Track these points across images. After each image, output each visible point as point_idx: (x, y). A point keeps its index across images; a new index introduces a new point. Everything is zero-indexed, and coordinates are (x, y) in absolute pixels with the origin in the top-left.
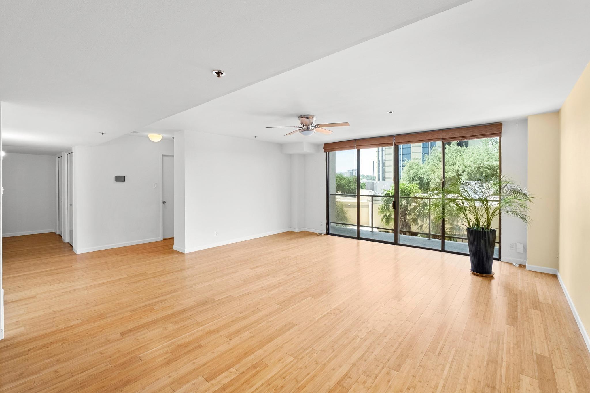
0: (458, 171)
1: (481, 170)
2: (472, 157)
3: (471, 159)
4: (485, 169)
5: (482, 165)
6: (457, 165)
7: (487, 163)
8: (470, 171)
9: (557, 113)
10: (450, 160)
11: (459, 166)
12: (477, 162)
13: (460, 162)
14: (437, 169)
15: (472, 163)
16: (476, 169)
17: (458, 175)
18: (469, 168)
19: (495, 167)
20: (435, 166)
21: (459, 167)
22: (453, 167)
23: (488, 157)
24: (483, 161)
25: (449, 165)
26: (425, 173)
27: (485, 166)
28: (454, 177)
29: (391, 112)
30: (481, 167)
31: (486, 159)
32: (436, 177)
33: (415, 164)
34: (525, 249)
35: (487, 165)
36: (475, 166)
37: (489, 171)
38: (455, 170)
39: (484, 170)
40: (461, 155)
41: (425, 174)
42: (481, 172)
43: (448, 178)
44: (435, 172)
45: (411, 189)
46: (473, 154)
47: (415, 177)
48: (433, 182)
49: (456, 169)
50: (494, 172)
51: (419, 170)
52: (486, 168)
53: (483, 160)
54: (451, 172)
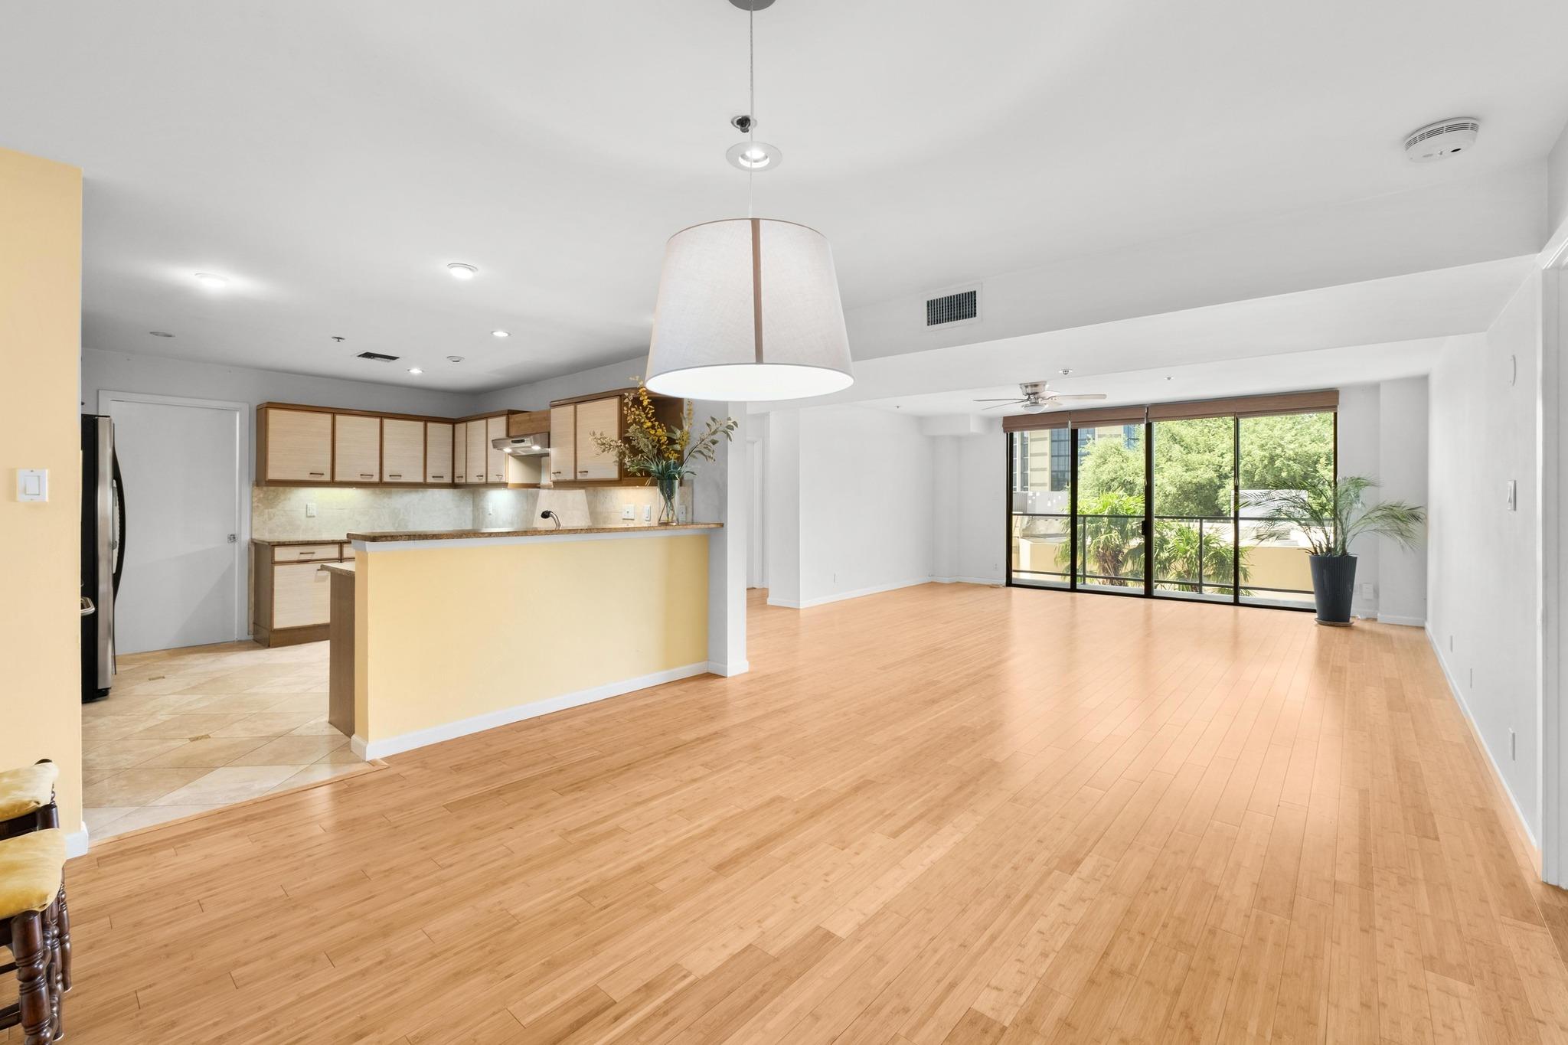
0: (1221, 467)
1: (1278, 463)
2: (1254, 431)
3: (1253, 437)
4: (1286, 462)
5: (1279, 451)
6: (1217, 452)
7: (1292, 446)
8: (1250, 466)
9: (1423, 380)
10: (1201, 439)
11: (1222, 454)
12: (1267, 445)
13: (1224, 445)
14: (1169, 462)
15: (1255, 447)
16: (1266, 462)
17: (1220, 477)
18: (1247, 459)
19: (1310, 457)
20: (1164, 455)
21: (1223, 458)
22: (1207, 456)
23: (1293, 432)
24: (1282, 442)
25: (1199, 453)
26: (1137, 471)
27: (1287, 455)
28: (1211, 481)
29: (1169, 378)
30: (1277, 455)
31: (1289, 437)
32: (1165, 480)
33: (1114, 450)
34: (1376, 592)
35: (1291, 452)
36: (1263, 453)
37: (1296, 467)
38: (1214, 465)
39: (1284, 463)
40: (1226, 427)
41: (1136, 474)
42: (1277, 467)
43: (1195, 484)
44: (1163, 468)
45: (1132, 507)
46: (1256, 424)
47: (1112, 480)
48: (1158, 493)
49: (1216, 463)
50: (1310, 469)
51: (1124, 465)
52: (1289, 459)
53: (1282, 438)
54: (1202, 470)
